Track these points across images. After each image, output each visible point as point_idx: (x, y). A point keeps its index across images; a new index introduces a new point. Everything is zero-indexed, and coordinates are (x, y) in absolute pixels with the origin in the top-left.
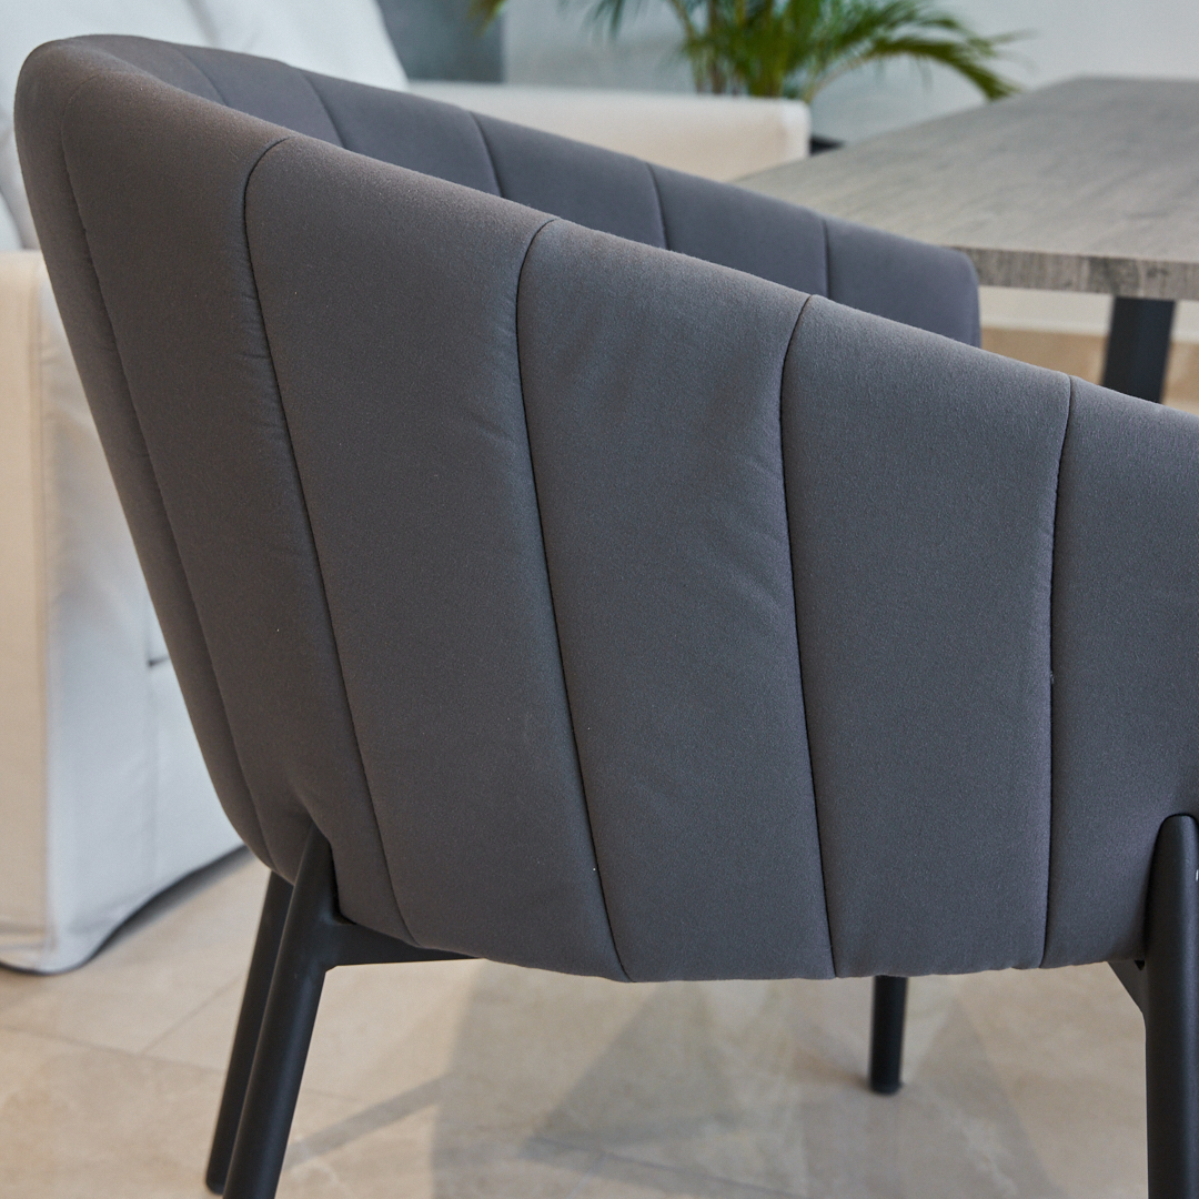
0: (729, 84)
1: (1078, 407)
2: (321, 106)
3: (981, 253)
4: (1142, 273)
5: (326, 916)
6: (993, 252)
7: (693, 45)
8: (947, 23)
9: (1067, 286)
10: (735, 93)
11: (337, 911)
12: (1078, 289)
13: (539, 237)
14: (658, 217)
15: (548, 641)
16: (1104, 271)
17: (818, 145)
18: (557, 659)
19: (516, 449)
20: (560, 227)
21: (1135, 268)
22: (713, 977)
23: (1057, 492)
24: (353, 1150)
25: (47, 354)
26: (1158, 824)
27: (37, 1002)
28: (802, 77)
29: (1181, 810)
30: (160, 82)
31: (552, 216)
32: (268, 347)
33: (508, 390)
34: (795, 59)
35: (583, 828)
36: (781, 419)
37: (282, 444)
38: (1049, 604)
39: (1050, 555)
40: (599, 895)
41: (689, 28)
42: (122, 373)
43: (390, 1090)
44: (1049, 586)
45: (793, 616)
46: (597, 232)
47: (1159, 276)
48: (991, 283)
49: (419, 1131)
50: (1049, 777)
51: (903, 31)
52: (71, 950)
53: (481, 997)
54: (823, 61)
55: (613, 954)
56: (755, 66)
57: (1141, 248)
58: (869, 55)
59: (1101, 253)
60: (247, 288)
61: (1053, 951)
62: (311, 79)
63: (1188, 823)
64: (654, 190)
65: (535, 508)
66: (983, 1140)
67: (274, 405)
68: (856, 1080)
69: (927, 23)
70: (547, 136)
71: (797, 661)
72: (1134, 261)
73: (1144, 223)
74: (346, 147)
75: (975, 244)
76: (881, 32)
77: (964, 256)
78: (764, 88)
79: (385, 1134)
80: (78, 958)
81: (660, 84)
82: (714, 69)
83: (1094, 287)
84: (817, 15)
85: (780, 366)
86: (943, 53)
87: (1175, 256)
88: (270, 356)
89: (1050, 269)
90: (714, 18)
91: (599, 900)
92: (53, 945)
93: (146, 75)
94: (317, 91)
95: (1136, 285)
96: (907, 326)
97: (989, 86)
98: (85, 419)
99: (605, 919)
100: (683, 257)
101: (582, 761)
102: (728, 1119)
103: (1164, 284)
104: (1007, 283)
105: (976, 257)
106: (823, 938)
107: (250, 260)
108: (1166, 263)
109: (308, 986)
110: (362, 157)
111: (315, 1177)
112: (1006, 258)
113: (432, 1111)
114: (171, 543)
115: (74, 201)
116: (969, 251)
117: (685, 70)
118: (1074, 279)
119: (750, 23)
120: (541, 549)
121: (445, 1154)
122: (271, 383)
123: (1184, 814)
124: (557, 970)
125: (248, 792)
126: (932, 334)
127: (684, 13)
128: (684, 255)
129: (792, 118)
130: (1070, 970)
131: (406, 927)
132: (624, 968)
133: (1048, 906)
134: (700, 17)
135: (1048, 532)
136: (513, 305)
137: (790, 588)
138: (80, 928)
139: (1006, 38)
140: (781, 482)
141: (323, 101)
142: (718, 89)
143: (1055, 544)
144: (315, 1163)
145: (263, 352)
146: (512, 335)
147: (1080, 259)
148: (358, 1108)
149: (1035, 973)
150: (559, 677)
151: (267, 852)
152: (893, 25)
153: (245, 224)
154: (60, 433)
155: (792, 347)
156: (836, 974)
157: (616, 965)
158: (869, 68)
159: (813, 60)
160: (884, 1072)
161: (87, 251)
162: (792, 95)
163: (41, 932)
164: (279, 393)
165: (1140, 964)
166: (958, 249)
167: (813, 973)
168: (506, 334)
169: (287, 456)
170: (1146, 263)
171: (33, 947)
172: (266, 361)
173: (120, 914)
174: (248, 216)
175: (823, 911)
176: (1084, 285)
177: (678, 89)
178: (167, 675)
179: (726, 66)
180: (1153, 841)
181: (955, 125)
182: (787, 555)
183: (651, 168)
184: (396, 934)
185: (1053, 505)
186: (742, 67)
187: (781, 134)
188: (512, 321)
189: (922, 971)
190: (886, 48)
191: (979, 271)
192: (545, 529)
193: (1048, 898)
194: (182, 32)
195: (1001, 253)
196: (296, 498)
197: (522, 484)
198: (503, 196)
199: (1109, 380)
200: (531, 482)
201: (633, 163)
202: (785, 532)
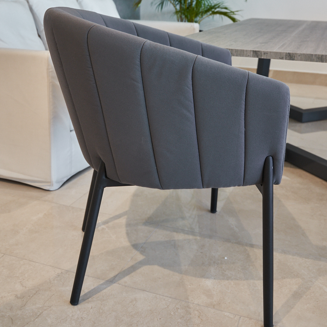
0: (184, 20)
1: (249, 77)
2: (103, 21)
3: (232, 50)
4: (263, 54)
5: (104, 177)
6: (234, 49)
7: (177, 12)
8: (226, 8)
9: (248, 56)
10: (185, 22)
11: (106, 176)
12: (250, 57)
13: (145, 44)
14: (169, 42)
15: (147, 123)
16: (255, 53)
17: (200, 31)
18: (148, 127)
19: (140, 85)
20: (149, 42)
21: (261, 52)
22: (179, 189)
23: (246, 93)
24: (110, 224)
25: (50, 70)
26: (265, 158)
27: (50, 196)
28: (198, 19)
29: (269, 155)
30: (71, 15)
31: (147, 40)
32: (92, 66)
33: (139, 74)
34: (196, 15)
35: (154, 160)
36: (192, 79)
37: (95, 85)
38: (244, 115)
39: (244, 106)
40: (157, 173)
41: (176, 9)
42: (64, 72)
43: (117, 213)
44: (244, 112)
45: (194, 118)
46: (156, 43)
47: (266, 54)
48: (234, 56)
49: (123, 221)
50: (244, 149)
51: (217, 10)
52: (56, 186)
53: (136, 195)
54: (202, 15)
55: (160, 184)
56: (189, 16)
57: (262, 49)
58: (211, 14)
59: (255, 50)
60: (88, 54)
61: (245, 183)
62: (101, 15)
63: (271, 158)
64: (168, 37)
65: (144, 97)
66: (232, 221)
67: (93, 77)
68: (208, 211)
69: (222, 8)
70: (147, 27)
71: (195, 127)
72: (261, 51)
73: (263, 44)
74: (107, 27)
75: (231, 48)
76: (213, 10)
77: (229, 50)
78: (191, 21)
79: (117, 221)
80: (57, 188)
81: (170, 20)
82: (181, 17)
83: (254, 56)
84: (201, 7)
85: (192, 69)
86: (225, 14)
87: (269, 50)
88: (92, 67)
89: (245, 53)
90: (181, 7)
91: (157, 174)
92: (52, 185)
93: (68, 14)
94: (102, 18)
95: (261, 56)
96: (216, 61)
97: (234, 20)
98: (58, 83)
99: (158, 177)
100: (173, 48)
101: (154, 147)
102: (183, 218)
103: (267, 56)
104: (237, 56)
105: (231, 51)
106: (201, 181)
107: (88, 49)
108: (267, 52)
109: (101, 191)
110: (110, 28)
111: (103, 229)
112: (237, 51)
113: (126, 217)
114: (73, 105)
115: (55, 38)
116: (229, 49)
117: (175, 17)
118: (250, 55)
119: (188, 8)
120: (145, 105)
121: (128, 225)
122: (92, 73)
123: (270, 156)
124: (149, 187)
125: (89, 154)
126: (221, 63)
127: (175, 7)
128: (173, 47)
129: (196, 26)
130: (248, 186)
131: (119, 179)
132: (162, 186)
133: (244, 174)
134: (178, 7)
135: (244, 101)
136: (140, 57)
137: (194, 112)
138: (58, 182)
139: (237, 11)
140: (192, 92)
141: (103, 20)
142: (182, 21)
143: (245, 104)
144: (103, 226)
145: (91, 67)
146: (139, 63)
147: (251, 51)
148: (111, 216)
149: (241, 187)
150: (149, 130)
151: (93, 165)
152: (216, 9)
153: (87, 42)
154: (53, 86)
155: (194, 65)
156: (203, 188)
157: (160, 187)
158: (211, 17)
159: (200, 16)
160: (213, 209)
161: (57, 48)
162: (196, 22)
163: (50, 183)
164: (94, 75)
165: (262, 185)
166: (227, 49)
167: (199, 188)
168: (138, 62)
169: (95, 87)
170: (263, 51)
171: (48, 186)
172: (92, 68)
173: (65, 180)
174: (88, 40)
175: (201, 175)
176: (251, 56)
177: (174, 21)
178: (74, 133)
179: (183, 16)
180: (264, 161)
181: (227, 27)
182: (193, 106)
183: (167, 33)
184: (118, 181)
185: (245, 96)
186: (186, 17)
187: (194, 29)
188: (139, 60)
189: (220, 187)
190: (214, 13)
191: (231, 53)
192: (146, 101)
193: (244, 172)
194: (76, 7)
195: (236, 50)
196: (97, 95)
197: (141, 92)
198: (138, 36)
199: (258, 73)
200: (143, 92)
201: (164, 32)
202: (193, 101)
